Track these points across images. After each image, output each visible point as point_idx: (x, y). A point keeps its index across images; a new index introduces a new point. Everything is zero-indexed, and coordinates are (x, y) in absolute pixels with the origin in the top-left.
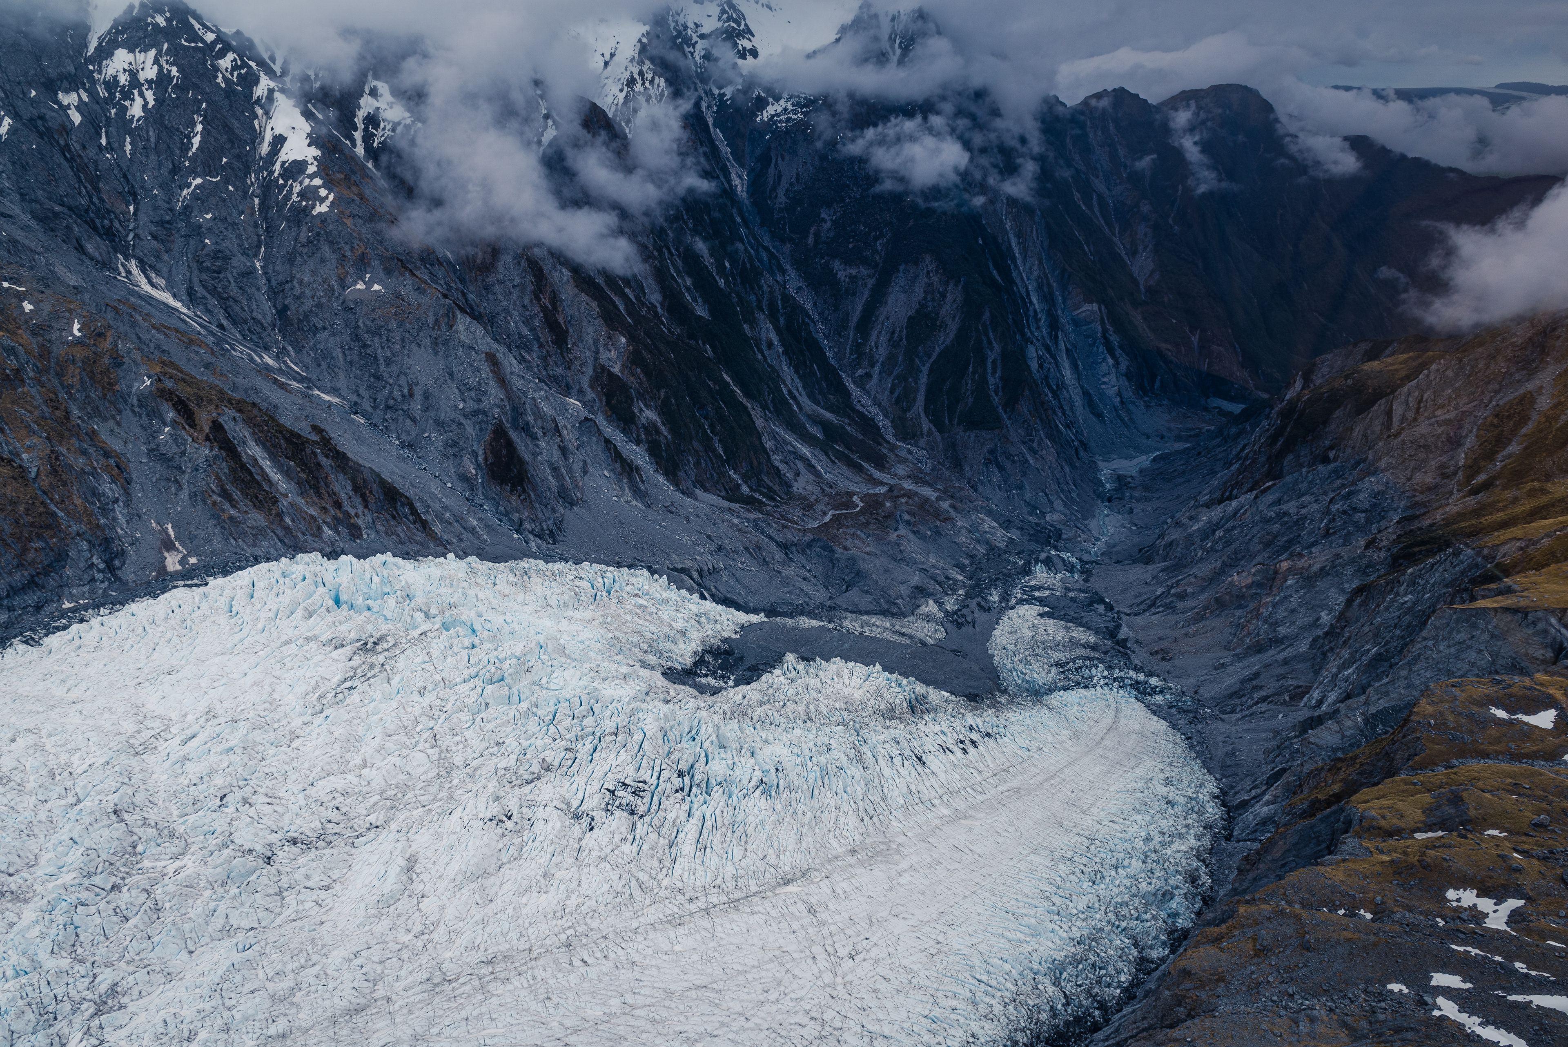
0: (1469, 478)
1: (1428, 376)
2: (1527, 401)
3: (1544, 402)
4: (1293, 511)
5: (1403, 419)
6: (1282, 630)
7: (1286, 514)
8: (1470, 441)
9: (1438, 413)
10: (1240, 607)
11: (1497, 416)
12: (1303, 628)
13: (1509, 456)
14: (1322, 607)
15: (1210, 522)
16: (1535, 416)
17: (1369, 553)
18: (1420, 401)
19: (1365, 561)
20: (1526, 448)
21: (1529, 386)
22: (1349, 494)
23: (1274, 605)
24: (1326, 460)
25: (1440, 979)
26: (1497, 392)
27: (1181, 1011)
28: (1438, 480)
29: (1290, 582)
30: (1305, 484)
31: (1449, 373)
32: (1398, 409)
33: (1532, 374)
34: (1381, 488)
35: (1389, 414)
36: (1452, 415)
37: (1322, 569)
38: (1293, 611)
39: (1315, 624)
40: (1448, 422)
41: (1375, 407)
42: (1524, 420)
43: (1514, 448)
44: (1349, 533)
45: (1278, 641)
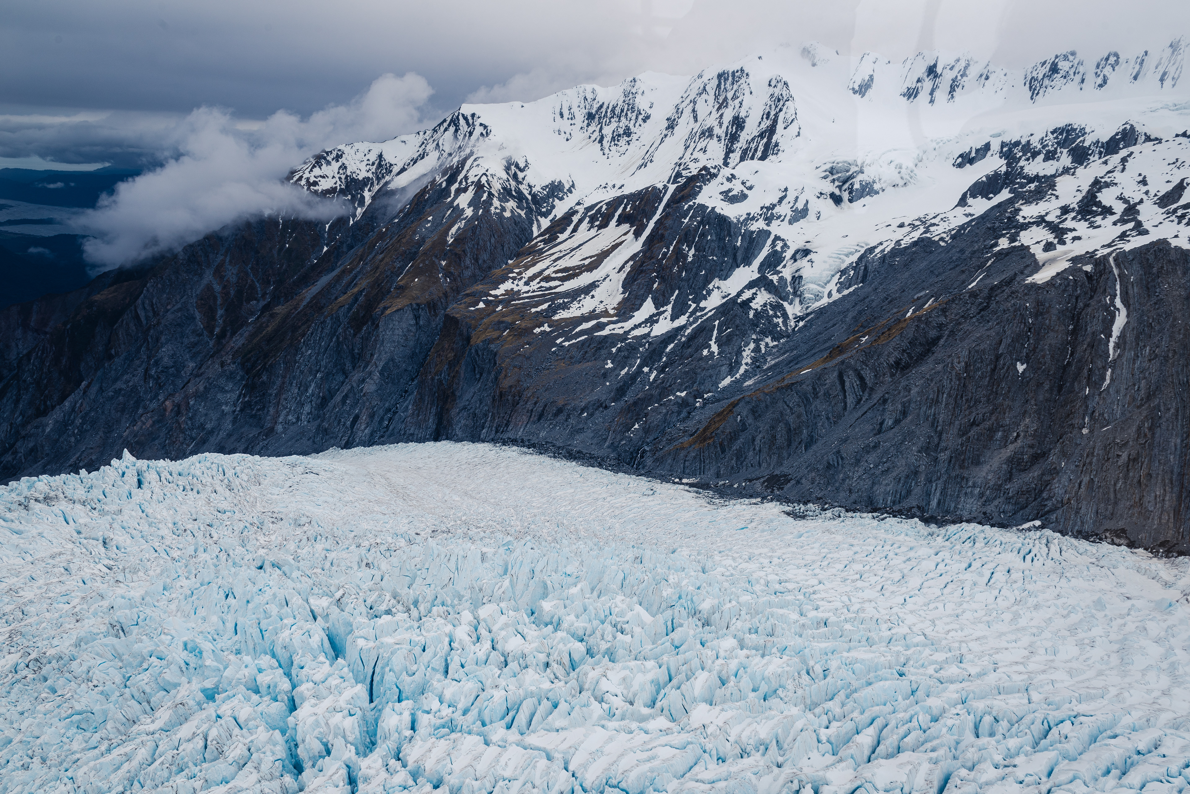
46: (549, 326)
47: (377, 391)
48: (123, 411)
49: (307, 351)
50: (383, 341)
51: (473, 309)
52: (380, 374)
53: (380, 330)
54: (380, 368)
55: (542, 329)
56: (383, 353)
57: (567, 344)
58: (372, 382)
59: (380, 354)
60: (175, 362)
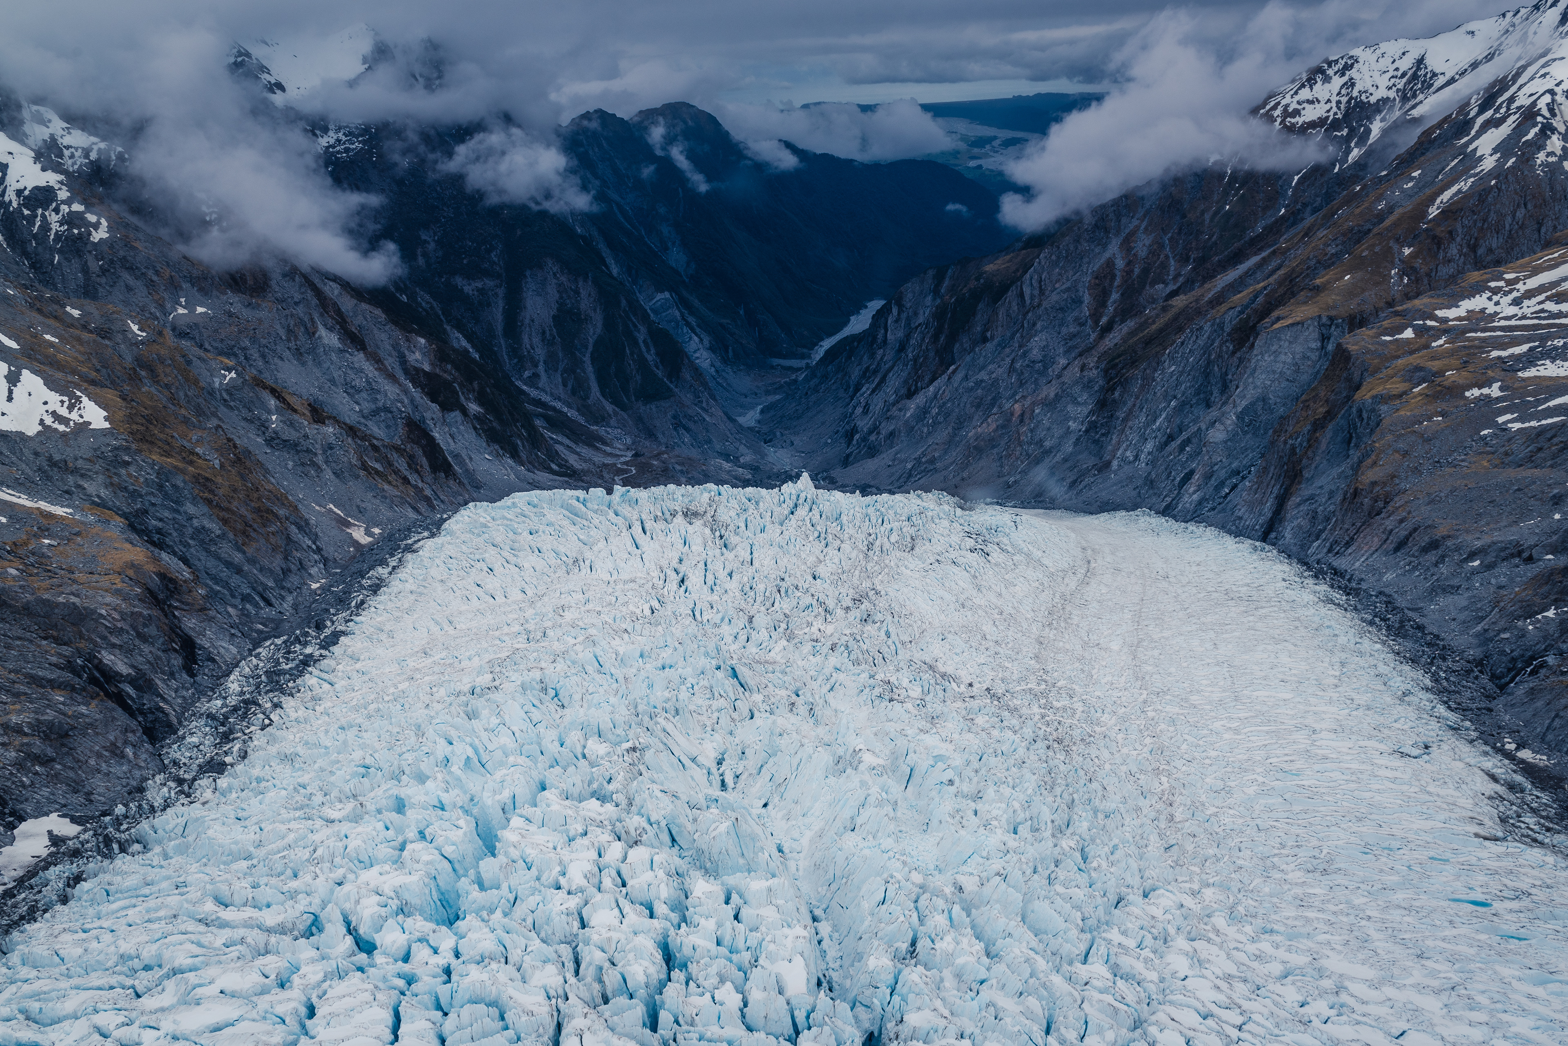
0: (1096, 322)
1: (1040, 263)
2: (1110, 263)
3: (1120, 263)
4: (986, 378)
5: (1032, 297)
6: (1047, 444)
7: (982, 381)
8: (1087, 298)
9: (1057, 285)
10: (994, 447)
11: (1097, 278)
12: (1062, 437)
13: (1115, 302)
14: (1068, 419)
15: (918, 407)
16: (1118, 273)
17: (1086, 373)
18: (1040, 281)
19: (1086, 379)
20: (1122, 295)
21: (1107, 255)
22: (1025, 354)
23: (1032, 431)
24: (985, 340)
25: (1501, 420)
26: (1089, 263)
27: (1380, 504)
28: (1078, 328)
29: (1037, 411)
30: (982, 359)
31: (1054, 257)
32: (1027, 291)
33: (1105, 246)
34: (1045, 343)
35: (1021, 295)
36: (1068, 284)
37: (1057, 395)
38: (1049, 429)
39: (1068, 432)
40: (1068, 290)
41: (1010, 293)
42: (1113, 277)
43: (1115, 296)
44: (1036, 379)
45: (1048, 452)
46: (1501, 389)
47: (1226, 442)
48: (978, 406)
49: (1170, 367)
50: (1255, 370)
51: (1388, 338)
52: (1238, 417)
53: (1255, 352)
54: (1240, 409)
55: (1486, 391)
56: (1251, 387)
57: (1517, 426)
58: (1222, 427)
59: (1245, 388)
60: (1044, 356)
